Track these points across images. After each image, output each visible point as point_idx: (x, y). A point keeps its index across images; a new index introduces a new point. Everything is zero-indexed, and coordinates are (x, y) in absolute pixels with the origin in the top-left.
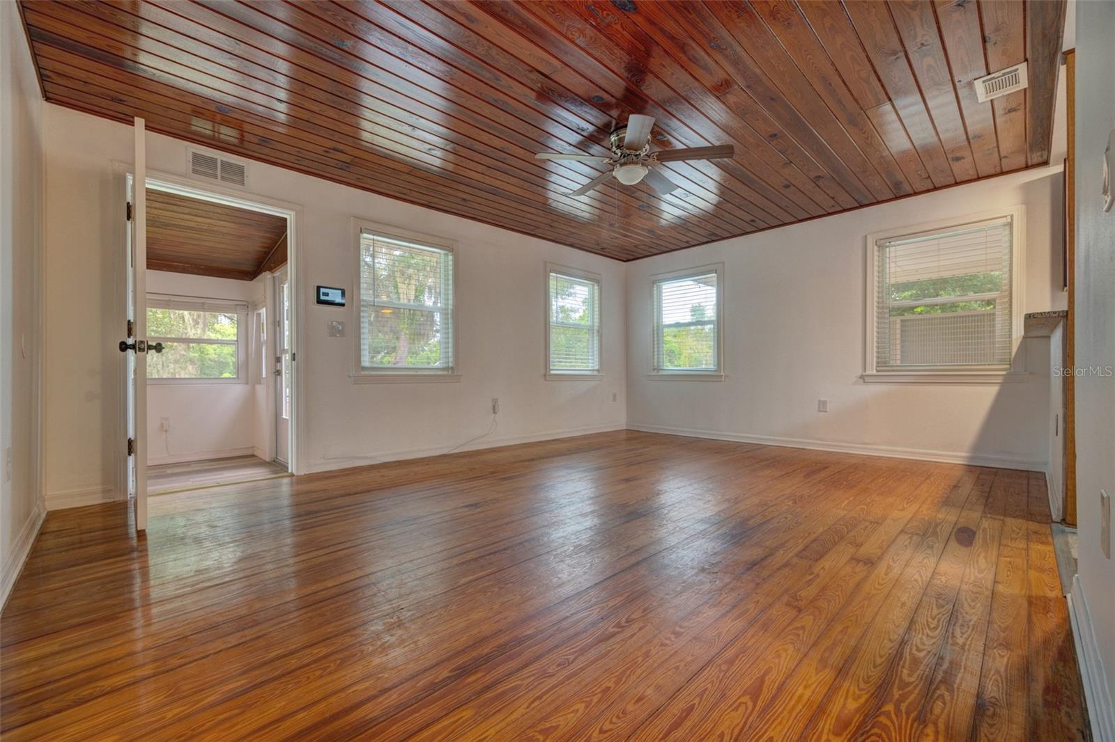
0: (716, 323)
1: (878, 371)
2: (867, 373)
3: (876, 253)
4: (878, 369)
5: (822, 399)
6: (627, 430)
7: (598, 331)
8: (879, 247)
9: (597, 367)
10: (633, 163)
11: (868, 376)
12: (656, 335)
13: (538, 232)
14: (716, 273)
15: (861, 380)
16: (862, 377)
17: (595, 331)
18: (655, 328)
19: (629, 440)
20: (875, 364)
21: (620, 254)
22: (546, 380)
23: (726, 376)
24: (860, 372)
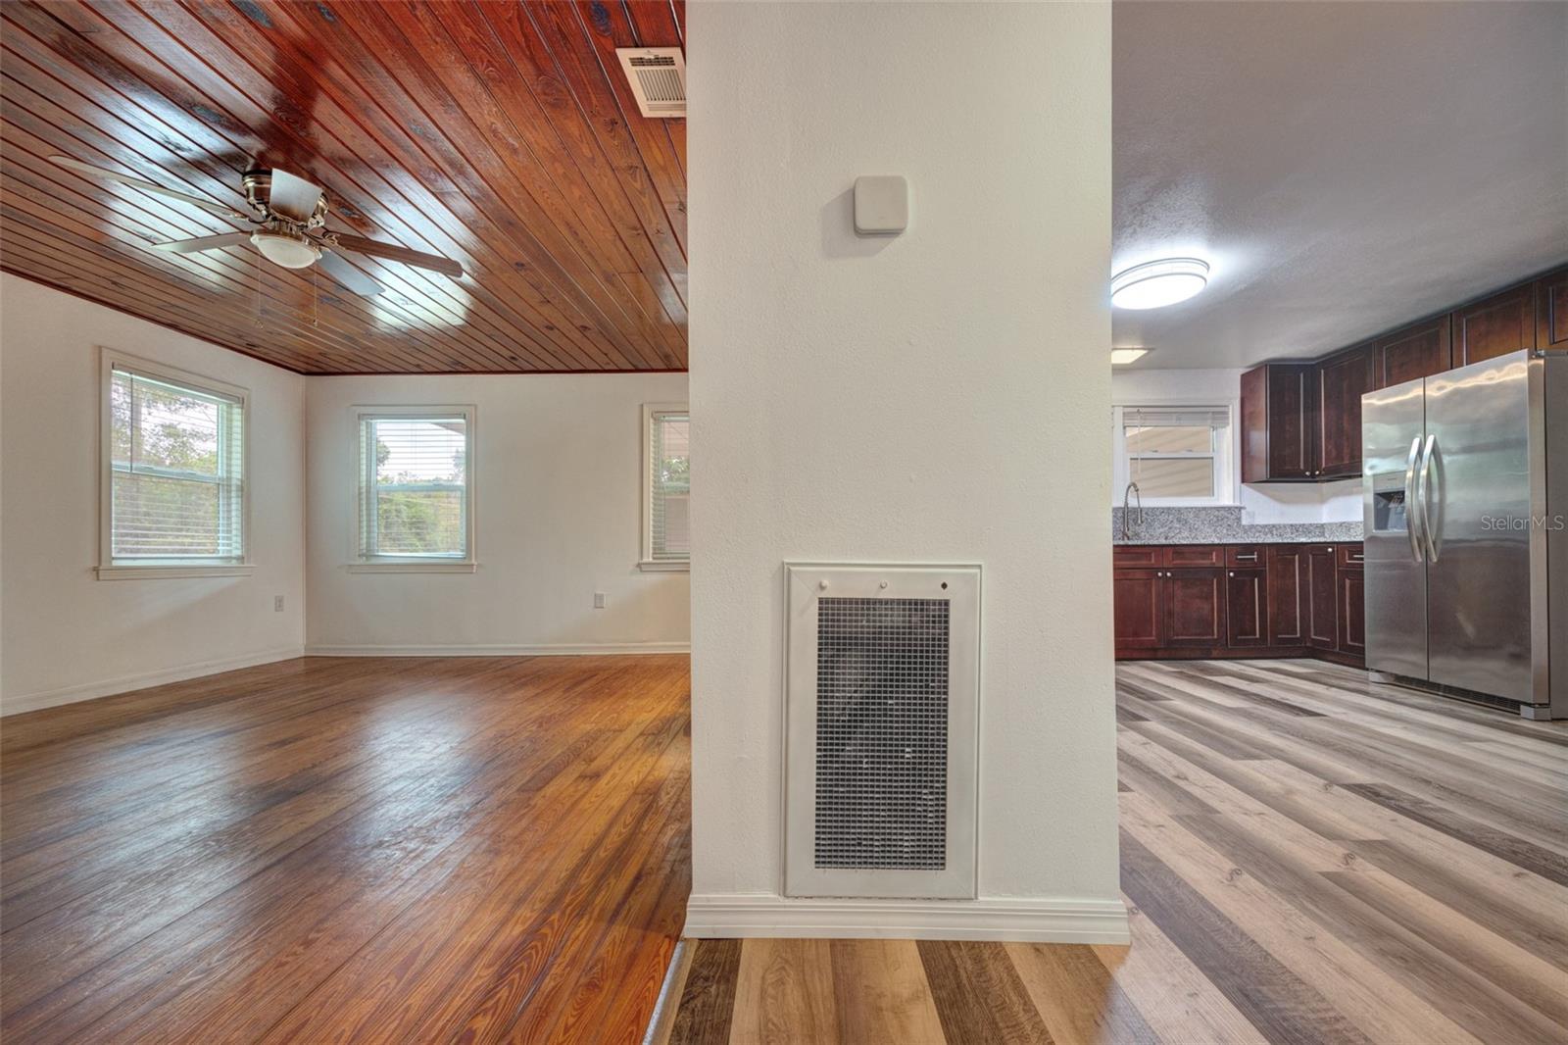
0: (464, 489)
1: (654, 558)
2: (645, 560)
3: (652, 426)
4: (655, 556)
5: (599, 592)
6: (305, 657)
7: (241, 489)
8: (655, 419)
9: (237, 553)
10: (291, 236)
11: (646, 564)
12: (364, 502)
13: (74, 284)
14: (465, 418)
15: (638, 569)
16: (639, 565)
17: (234, 488)
18: (364, 490)
19: (309, 673)
20: (651, 551)
21: (292, 361)
22: (98, 580)
23: (479, 566)
24: (636, 560)
